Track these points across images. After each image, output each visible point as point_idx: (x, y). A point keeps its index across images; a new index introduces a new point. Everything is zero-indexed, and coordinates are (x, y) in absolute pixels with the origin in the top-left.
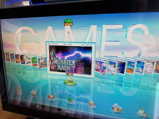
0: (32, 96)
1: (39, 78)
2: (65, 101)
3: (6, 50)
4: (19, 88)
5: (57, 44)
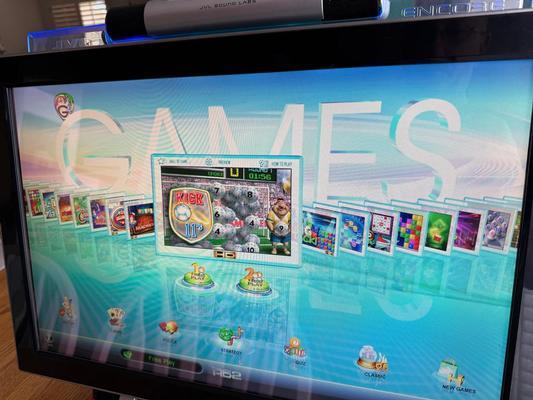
1: (132, 267)
3: (29, 182)
5: (185, 161)
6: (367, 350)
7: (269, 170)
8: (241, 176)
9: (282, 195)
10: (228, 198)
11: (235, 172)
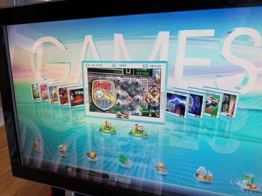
0: (60, 153)
2: (115, 162)
4: (39, 141)
5: (101, 65)
6: (201, 169)
7: (148, 70)
8: (132, 73)
9: (155, 84)
10: (125, 85)
11: (128, 71)
